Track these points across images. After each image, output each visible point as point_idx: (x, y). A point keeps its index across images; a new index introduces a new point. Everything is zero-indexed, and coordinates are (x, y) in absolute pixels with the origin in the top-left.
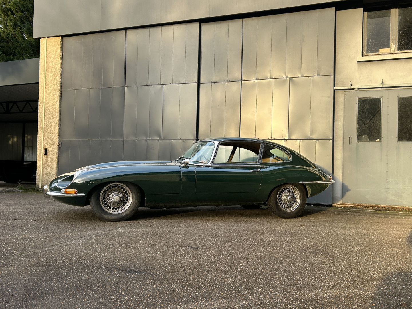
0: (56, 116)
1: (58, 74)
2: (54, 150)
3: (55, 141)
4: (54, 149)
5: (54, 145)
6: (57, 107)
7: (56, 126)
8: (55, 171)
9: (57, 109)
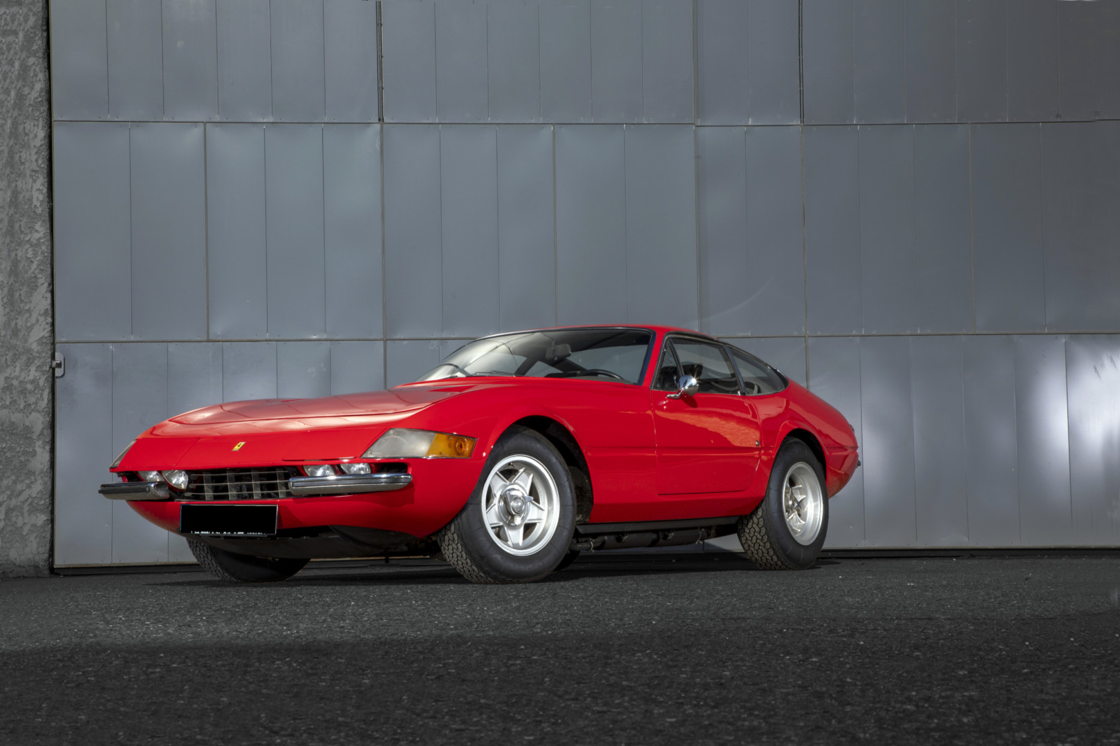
0: (36, 236)
1: (35, 47)
2: (30, 387)
3: (35, 347)
4: (32, 382)
5: (33, 368)
6: (41, 198)
7: (40, 281)
8: (40, 481)
9: (38, 205)
